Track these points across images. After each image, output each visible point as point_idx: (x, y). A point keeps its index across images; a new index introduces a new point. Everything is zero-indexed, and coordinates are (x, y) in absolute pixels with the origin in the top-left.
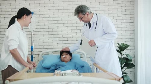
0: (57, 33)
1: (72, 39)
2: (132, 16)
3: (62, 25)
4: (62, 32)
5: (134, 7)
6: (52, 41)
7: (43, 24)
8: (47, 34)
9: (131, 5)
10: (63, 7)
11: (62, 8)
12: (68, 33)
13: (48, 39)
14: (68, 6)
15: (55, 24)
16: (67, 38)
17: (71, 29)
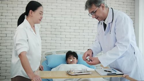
0: (60, 33)
4: (65, 32)
7: (46, 24)
10: (66, 6)
11: (65, 8)
13: (50, 39)
14: (71, 6)
15: (58, 24)
16: (70, 38)
17: (74, 30)
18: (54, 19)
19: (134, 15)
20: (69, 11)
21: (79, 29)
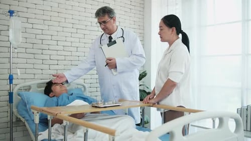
0: (40, 52)
1: (65, 62)
2: (141, 31)
3: (49, 37)
4: (49, 49)
5: (143, 19)
6: (32, 66)
8: (24, 52)
9: (140, 16)
10: (51, 7)
11: (49, 9)
12: (59, 53)
13: (25, 61)
14: (58, 7)
15: (37, 36)
16: (58, 60)
17: (64, 46)
18: (31, 26)
19: (142, 28)
20: (56, 14)
21: (71, 46)
